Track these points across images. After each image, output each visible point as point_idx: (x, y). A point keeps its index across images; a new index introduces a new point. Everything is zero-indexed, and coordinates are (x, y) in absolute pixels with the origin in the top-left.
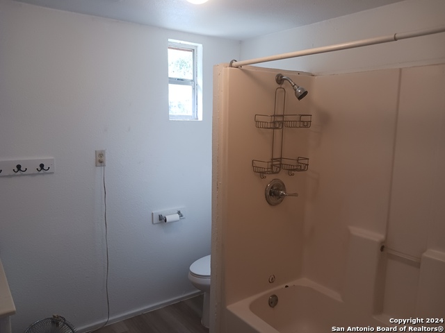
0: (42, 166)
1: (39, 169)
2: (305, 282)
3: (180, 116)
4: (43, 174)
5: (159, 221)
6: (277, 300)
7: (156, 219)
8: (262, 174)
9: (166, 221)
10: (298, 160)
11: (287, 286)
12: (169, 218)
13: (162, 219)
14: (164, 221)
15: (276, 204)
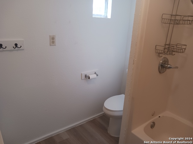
0: (16, 45)
1: (15, 46)
2: (167, 113)
3: (98, 15)
4: (17, 50)
5: (85, 78)
6: (155, 125)
7: (83, 77)
8: (159, 54)
9: (89, 78)
10: (177, 45)
11: (159, 117)
12: (91, 77)
13: (87, 77)
14: (88, 78)
15: (163, 72)
